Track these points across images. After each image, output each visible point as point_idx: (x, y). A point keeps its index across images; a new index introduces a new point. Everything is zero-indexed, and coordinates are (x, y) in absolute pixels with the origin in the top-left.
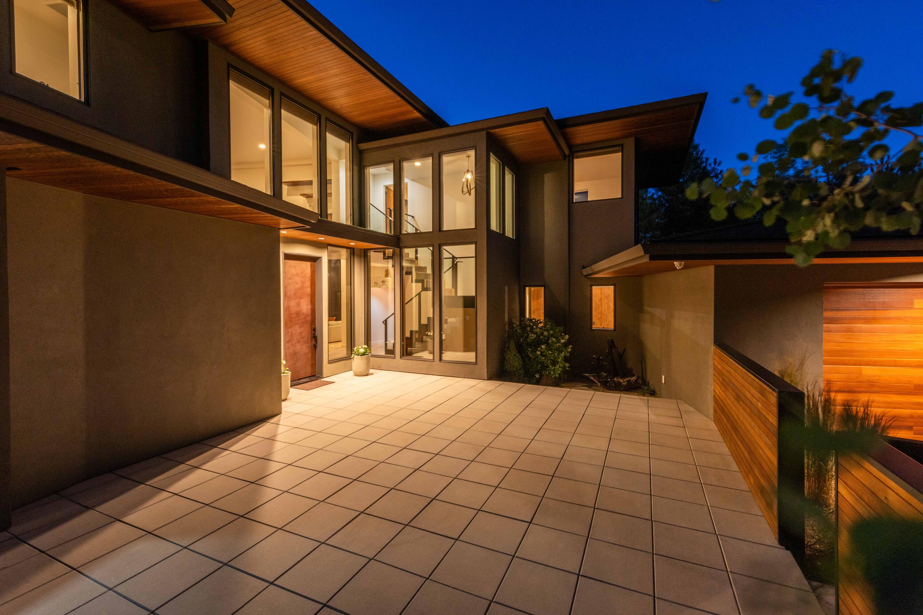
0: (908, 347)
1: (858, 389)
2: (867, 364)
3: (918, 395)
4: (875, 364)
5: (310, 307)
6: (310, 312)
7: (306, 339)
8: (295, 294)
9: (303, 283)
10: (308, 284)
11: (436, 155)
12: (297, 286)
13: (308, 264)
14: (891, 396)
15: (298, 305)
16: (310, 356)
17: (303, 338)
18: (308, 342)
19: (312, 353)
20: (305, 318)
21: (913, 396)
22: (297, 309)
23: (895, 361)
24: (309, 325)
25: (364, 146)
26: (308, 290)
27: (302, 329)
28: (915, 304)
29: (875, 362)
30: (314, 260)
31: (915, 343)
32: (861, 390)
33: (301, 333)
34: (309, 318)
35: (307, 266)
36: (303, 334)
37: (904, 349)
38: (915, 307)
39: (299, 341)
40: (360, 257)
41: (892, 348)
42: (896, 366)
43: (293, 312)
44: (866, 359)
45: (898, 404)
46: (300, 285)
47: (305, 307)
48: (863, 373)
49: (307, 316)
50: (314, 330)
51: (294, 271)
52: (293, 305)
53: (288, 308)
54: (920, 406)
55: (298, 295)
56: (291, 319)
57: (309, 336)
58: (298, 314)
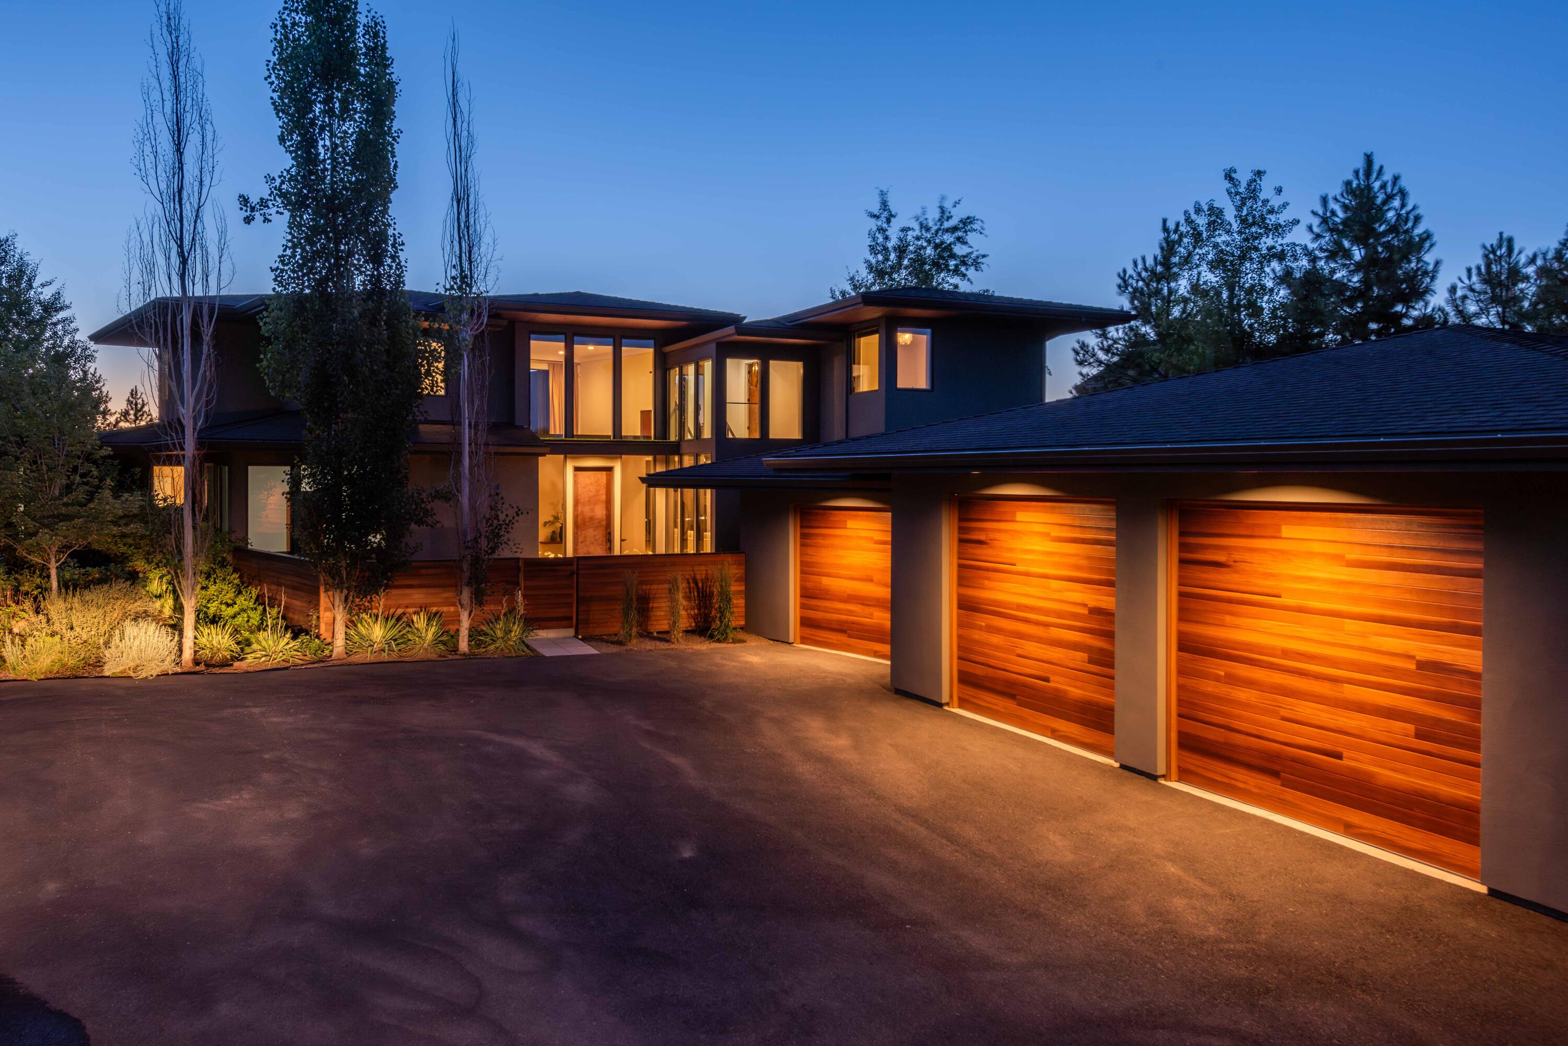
1: (820, 596)
5: (605, 512)
6: (604, 517)
7: (600, 541)
8: (589, 501)
9: (597, 491)
10: (603, 491)
11: (695, 363)
12: (591, 494)
13: (605, 473)
15: (592, 510)
17: (598, 540)
18: (602, 545)
20: (600, 522)
22: (591, 514)
24: (604, 529)
25: (668, 349)
26: (604, 497)
27: (597, 532)
30: (610, 469)
32: (822, 597)
33: (595, 536)
34: (604, 523)
35: (602, 476)
36: (597, 537)
39: (593, 543)
43: (586, 516)
46: (594, 493)
47: (600, 512)
49: (602, 520)
50: (610, 534)
51: (588, 481)
52: (587, 511)
53: (582, 513)
54: (850, 613)
55: (592, 501)
56: (584, 523)
57: (604, 539)
58: (592, 518)
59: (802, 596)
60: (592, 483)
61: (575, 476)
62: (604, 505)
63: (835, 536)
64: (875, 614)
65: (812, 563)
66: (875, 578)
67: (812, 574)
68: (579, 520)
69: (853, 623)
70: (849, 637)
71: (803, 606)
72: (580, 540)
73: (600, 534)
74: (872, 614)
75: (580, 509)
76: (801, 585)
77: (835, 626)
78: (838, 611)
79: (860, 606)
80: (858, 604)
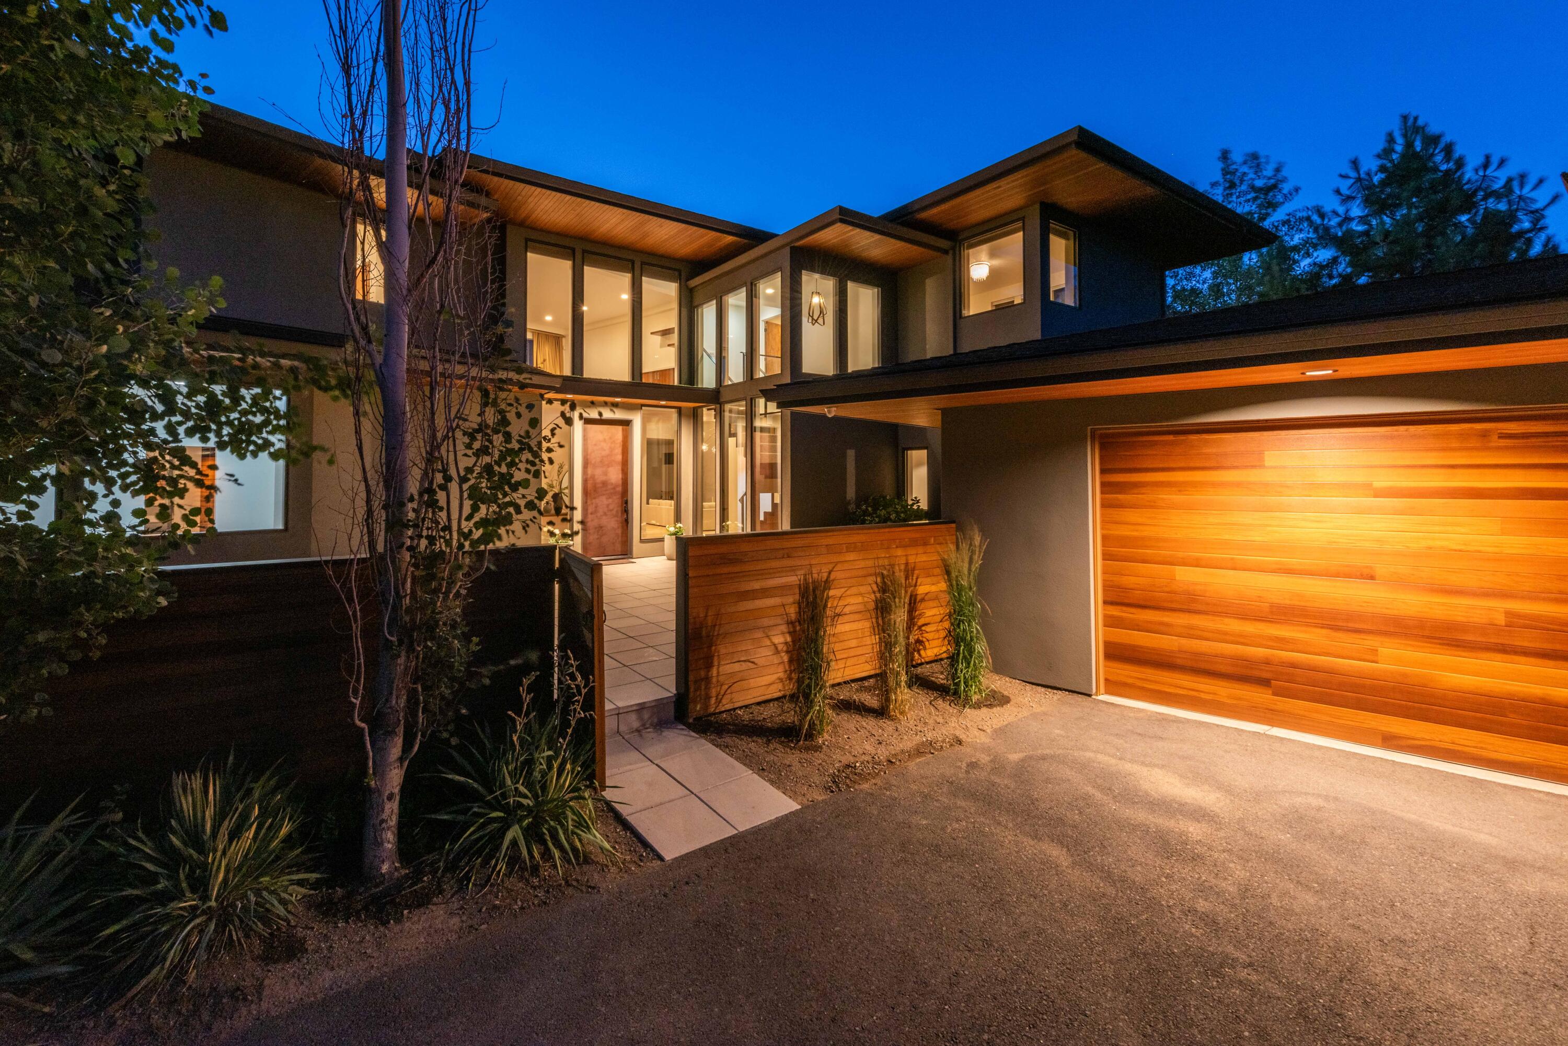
0: (1257, 537)
1: (1165, 604)
2: (1184, 563)
3: (1278, 623)
4: (1197, 563)
5: (620, 476)
6: (620, 482)
7: (614, 512)
8: (601, 462)
9: (612, 449)
10: (619, 450)
11: (749, 284)
12: (604, 453)
13: (620, 428)
14: (1226, 620)
15: (605, 474)
16: (619, 531)
17: (611, 510)
18: (616, 516)
19: (623, 527)
20: (614, 488)
21: (1270, 624)
22: (603, 478)
23: (1232, 559)
24: (619, 496)
25: (693, 283)
26: (619, 457)
27: (610, 500)
28: (1266, 458)
29: (1198, 559)
30: (627, 423)
31: (1269, 528)
32: (1174, 606)
33: (608, 506)
34: (620, 489)
35: (618, 431)
36: (611, 507)
37: (1249, 538)
38: (1267, 463)
39: (605, 514)
40: (688, 416)
41: (1227, 537)
42: (1235, 569)
43: (598, 481)
44: (1181, 554)
45: (1241, 636)
46: (607, 452)
47: (615, 476)
48: (1177, 578)
49: (617, 486)
50: (626, 502)
51: (600, 437)
52: (598, 474)
53: (593, 477)
54: (1282, 643)
55: (605, 463)
56: (595, 489)
57: (620, 509)
58: (604, 483)
59: (1105, 602)
60: (605, 440)
61: (585, 430)
62: (620, 467)
63: (1214, 485)
64: (1382, 650)
65: (1143, 538)
66: (1380, 570)
67: (1144, 561)
68: (590, 486)
69: (1294, 665)
70: (1275, 694)
71: (1110, 622)
72: (590, 511)
73: (614, 503)
74: (1375, 651)
75: (590, 471)
76: (1104, 581)
77: (1223, 668)
78: (1224, 636)
79: (1324, 631)
80: (1316, 626)
